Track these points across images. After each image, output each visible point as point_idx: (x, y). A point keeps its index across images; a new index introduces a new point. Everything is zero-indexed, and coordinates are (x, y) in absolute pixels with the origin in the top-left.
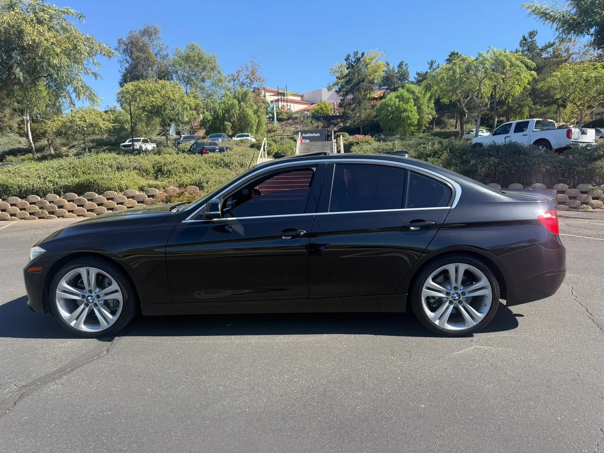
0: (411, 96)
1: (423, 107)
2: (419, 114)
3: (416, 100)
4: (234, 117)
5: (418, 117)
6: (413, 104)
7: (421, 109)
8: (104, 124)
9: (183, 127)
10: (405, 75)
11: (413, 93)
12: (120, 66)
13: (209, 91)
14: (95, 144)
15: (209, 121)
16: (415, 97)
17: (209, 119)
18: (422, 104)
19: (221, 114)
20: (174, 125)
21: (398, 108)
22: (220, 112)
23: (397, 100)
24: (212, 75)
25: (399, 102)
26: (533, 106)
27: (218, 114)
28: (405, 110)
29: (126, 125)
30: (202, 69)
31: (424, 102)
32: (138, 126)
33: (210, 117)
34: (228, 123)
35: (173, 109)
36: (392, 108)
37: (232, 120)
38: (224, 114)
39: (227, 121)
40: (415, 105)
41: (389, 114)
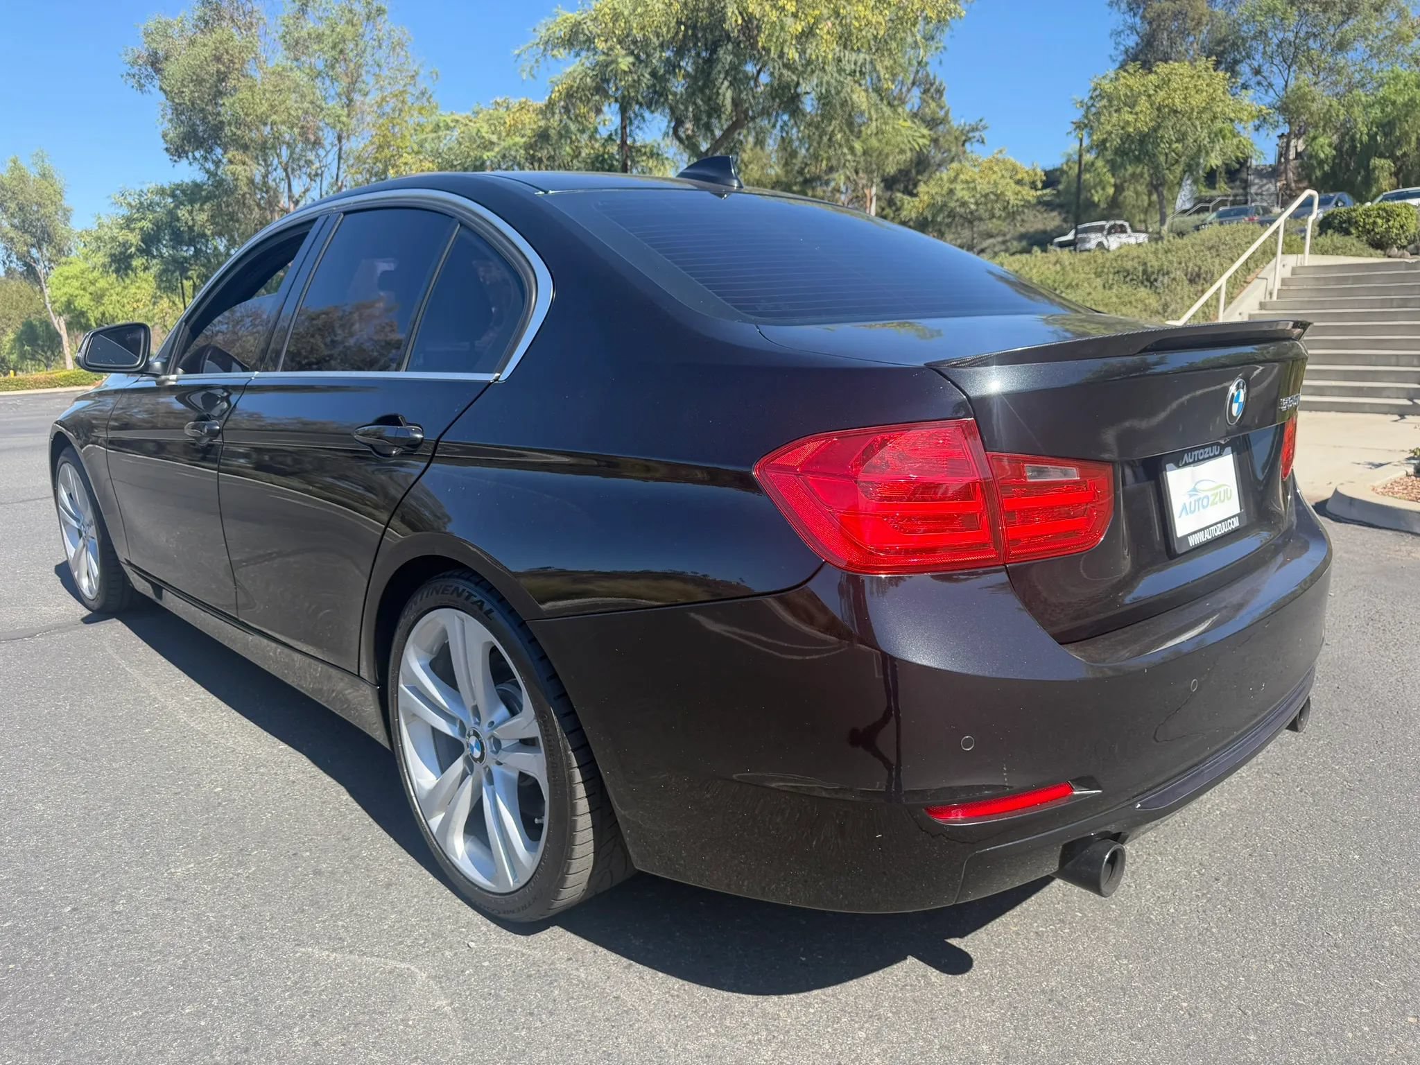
4: (1409, 143)
8: (1017, 194)
9: (1261, 187)
12: (1114, 45)
13: (1357, 75)
14: (1024, 243)
15: (1321, 163)
17: (1322, 156)
19: (1365, 138)
20: (1189, 182)
22: (1362, 131)
24: (1375, 25)
27: (1353, 139)
29: (1097, 192)
30: (1343, 13)
32: (1126, 193)
33: (1327, 150)
34: (1383, 161)
35: (1182, 138)
37: (1399, 153)
38: (1372, 137)
39: (1381, 156)
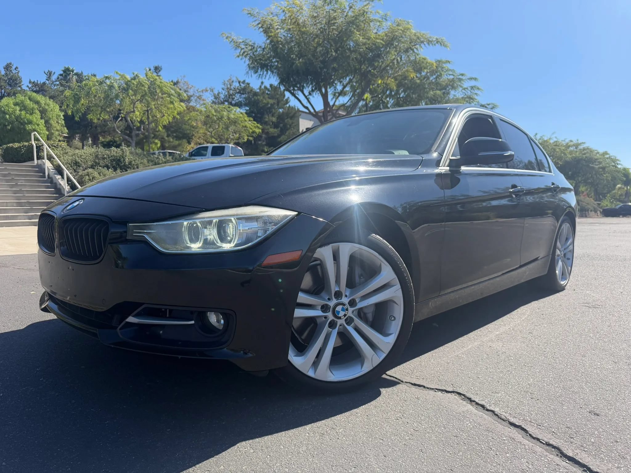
0: (36, 106)
1: (52, 122)
2: (48, 129)
3: (43, 112)
5: (47, 133)
6: (39, 117)
7: (49, 124)
10: (16, 80)
11: (37, 103)
16: (41, 109)
18: (50, 119)
21: (18, 118)
23: (18, 108)
25: (20, 110)
26: (166, 138)
28: (30, 122)
31: (52, 117)
36: (10, 117)
40: (41, 118)
41: (7, 124)
